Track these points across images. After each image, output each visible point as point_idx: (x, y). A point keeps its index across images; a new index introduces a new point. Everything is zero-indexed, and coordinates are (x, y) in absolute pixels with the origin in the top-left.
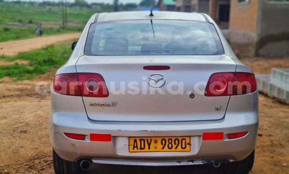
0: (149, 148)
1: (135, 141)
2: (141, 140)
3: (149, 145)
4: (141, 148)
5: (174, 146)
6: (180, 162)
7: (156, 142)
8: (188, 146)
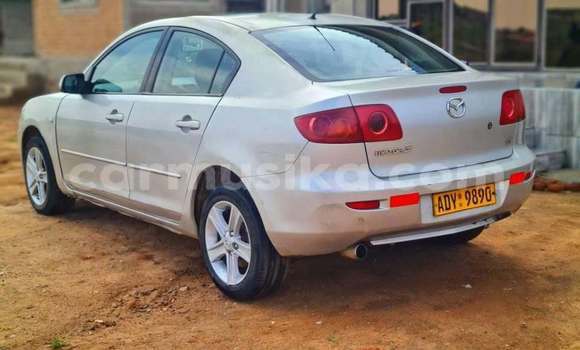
0: (455, 207)
1: (440, 199)
2: (445, 197)
3: (454, 202)
4: (447, 209)
5: (480, 199)
6: (474, 223)
7: (460, 197)
8: (493, 196)
